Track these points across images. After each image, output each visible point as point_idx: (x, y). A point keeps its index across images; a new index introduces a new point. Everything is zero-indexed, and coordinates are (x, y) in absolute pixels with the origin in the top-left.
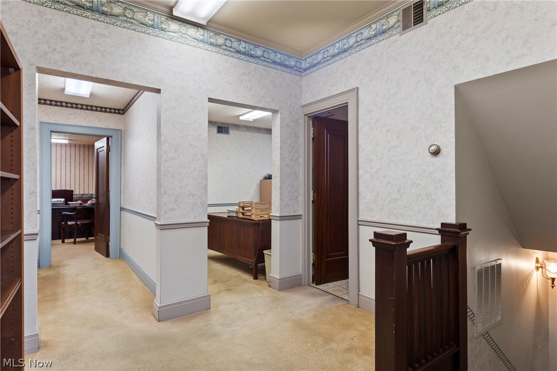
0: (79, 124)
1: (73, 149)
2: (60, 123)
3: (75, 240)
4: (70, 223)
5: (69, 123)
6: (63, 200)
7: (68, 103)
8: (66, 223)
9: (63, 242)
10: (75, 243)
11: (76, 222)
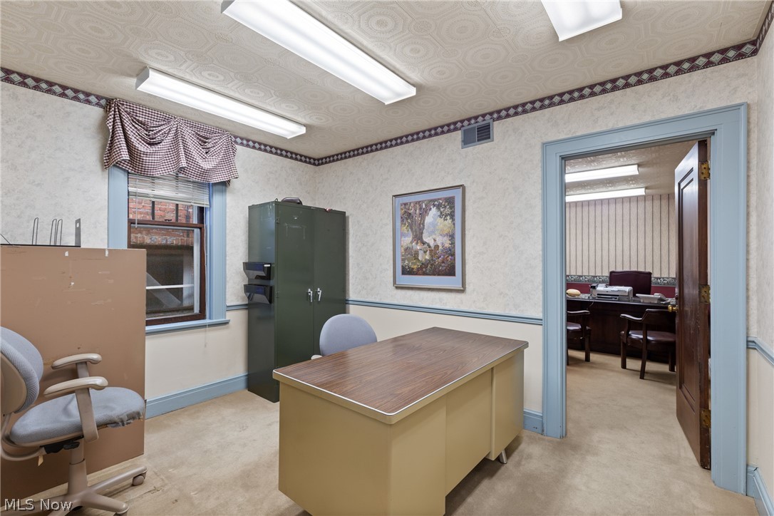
0: (621, 125)
1: (657, 203)
2: (579, 134)
3: (643, 366)
4: (634, 336)
5: (598, 130)
6: (628, 289)
7: (595, 85)
8: (628, 335)
9: (624, 366)
10: (643, 374)
11: (645, 336)
